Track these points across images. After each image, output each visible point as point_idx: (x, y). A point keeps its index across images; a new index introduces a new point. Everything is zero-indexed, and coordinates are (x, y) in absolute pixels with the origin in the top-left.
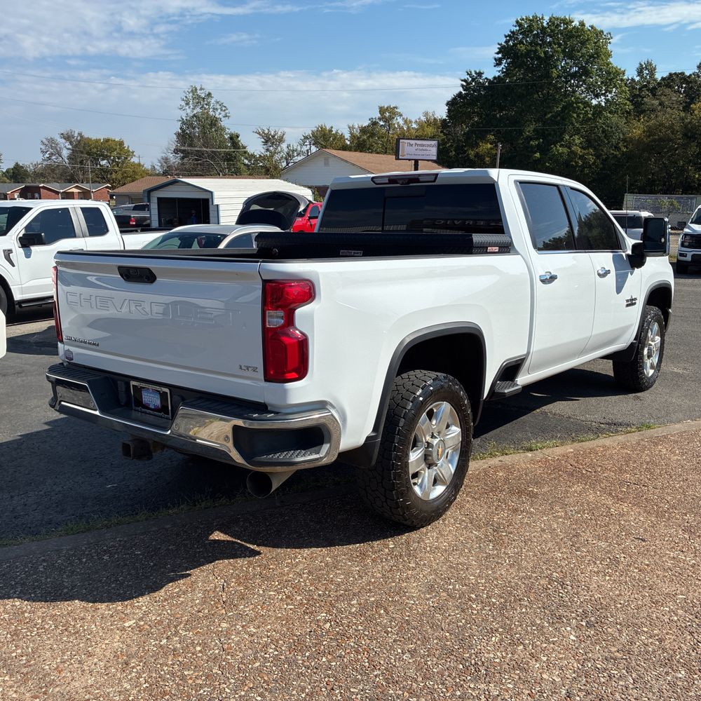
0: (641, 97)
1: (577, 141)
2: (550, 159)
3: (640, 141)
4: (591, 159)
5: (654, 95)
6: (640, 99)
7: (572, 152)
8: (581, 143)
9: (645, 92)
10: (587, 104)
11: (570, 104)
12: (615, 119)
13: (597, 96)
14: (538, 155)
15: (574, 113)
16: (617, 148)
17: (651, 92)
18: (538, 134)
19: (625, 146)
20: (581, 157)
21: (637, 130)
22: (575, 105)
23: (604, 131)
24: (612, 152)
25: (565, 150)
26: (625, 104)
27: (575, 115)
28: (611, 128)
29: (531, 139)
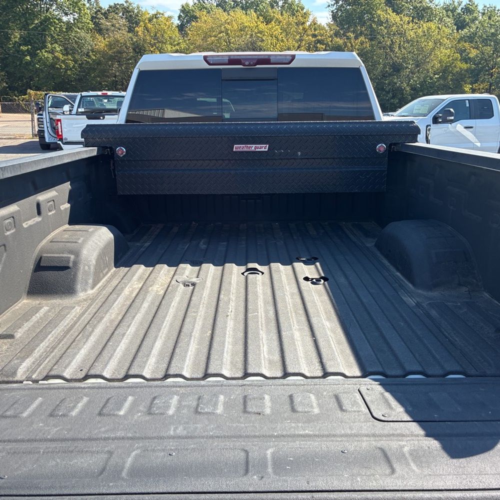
0: (98, 18)
1: (58, 49)
2: (39, 62)
3: (104, 54)
4: (72, 64)
5: (106, 18)
6: (97, 20)
7: (55, 57)
8: (61, 50)
9: (100, 16)
10: (60, 20)
11: (47, 19)
12: (82, 34)
13: (66, 14)
14: (28, 58)
15: (52, 26)
16: (88, 55)
17: (104, 16)
18: (25, 41)
19: (94, 55)
20: (63, 62)
21: (101, 43)
22: (52, 20)
23: (76, 42)
24: (86, 59)
25: (50, 55)
26: (88, 23)
27: (53, 28)
28: (81, 40)
29: (20, 45)
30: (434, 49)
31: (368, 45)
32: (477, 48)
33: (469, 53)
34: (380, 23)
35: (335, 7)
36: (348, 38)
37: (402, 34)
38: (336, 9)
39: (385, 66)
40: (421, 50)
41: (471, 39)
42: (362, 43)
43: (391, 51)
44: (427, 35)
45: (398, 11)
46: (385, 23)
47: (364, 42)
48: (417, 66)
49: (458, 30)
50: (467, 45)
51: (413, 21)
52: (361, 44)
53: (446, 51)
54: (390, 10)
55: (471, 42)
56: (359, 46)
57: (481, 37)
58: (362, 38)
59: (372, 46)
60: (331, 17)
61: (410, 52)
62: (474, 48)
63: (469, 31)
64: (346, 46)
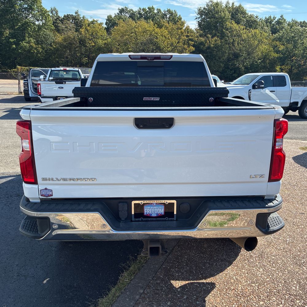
0: (57, 23)
1: (32, 41)
2: (21, 48)
3: (61, 44)
4: (41, 50)
5: (62, 23)
6: (57, 24)
7: (31, 46)
8: (34, 42)
9: (58, 21)
10: (34, 24)
11: (26, 23)
12: (48, 32)
13: (38, 20)
14: (14, 46)
15: (29, 27)
16: (51, 45)
17: (61, 22)
18: (13, 36)
19: (55, 45)
20: (36, 49)
21: (59, 38)
22: (29, 24)
23: (44, 37)
24: (49, 47)
25: (27, 45)
26: (51, 26)
27: (30, 29)
28: (47, 36)
29: (9, 38)
30: (258, 45)
31: (219, 42)
32: (284, 45)
33: (279, 48)
34: (227, 29)
35: (200, 19)
36: (207, 37)
37: (239, 36)
38: (200, 20)
40: (251, 46)
41: (280, 39)
42: (216, 41)
43: (233, 45)
44: (254, 36)
45: (238, 22)
46: (230, 29)
47: (217, 40)
48: (249, 55)
49: (272, 34)
50: (278, 43)
51: (246, 28)
52: (215, 41)
53: (266, 46)
54: (233, 22)
55: (280, 41)
56: (214, 42)
57: (286, 38)
58: (216, 38)
59: (221, 42)
60: (198, 25)
61: (244, 47)
62: (282, 45)
63: (279, 35)
64: (206, 42)
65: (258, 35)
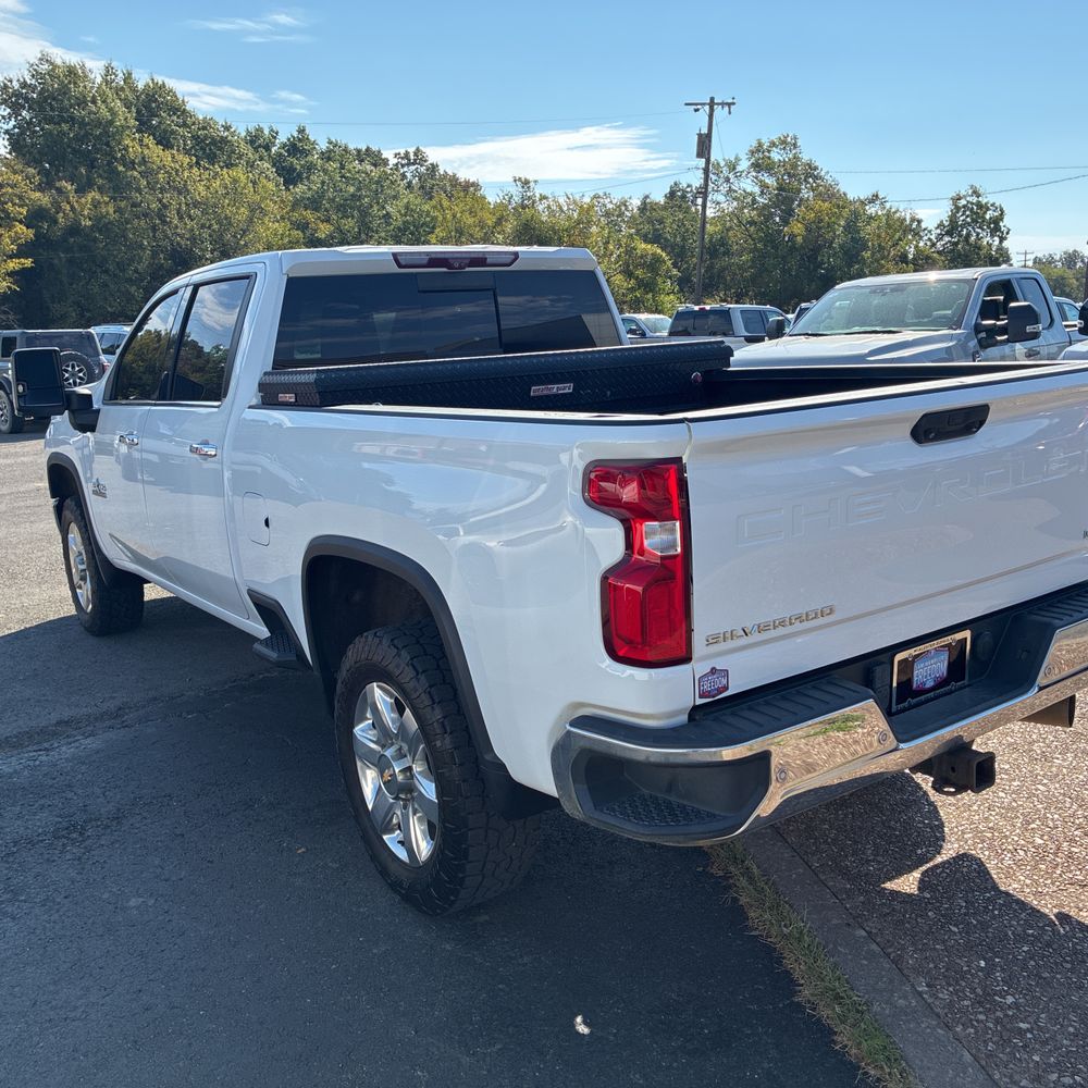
30: (250, 220)
31: (111, 211)
32: (328, 221)
33: (316, 231)
34: (131, 165)
35: (13, 123)
36: (59, 190)
37: (183, 191)
38: (14, 127)
39: (154, 255)
40: (225, 223)
41: (314, 203)
42: (96, 204)
43: (164, 222)
44: (234, 191)
45: (165, 141)
46: (140, 165)
47: (99, 202)
49: (286, 183)
50: (309, 214)
51: (197, 163)
52: (95, 207)
53: (276, 227)
54: (149, 140)
55: (316, 209)
56: (90, 209)
57: (333, 200)
58: (93, 195)
59: (118, 210)
60: (7, 143)
61: (203, 226)
62: (322, 221)
63: (310, 189)
64: (59, 209)
65: (244, 188)
